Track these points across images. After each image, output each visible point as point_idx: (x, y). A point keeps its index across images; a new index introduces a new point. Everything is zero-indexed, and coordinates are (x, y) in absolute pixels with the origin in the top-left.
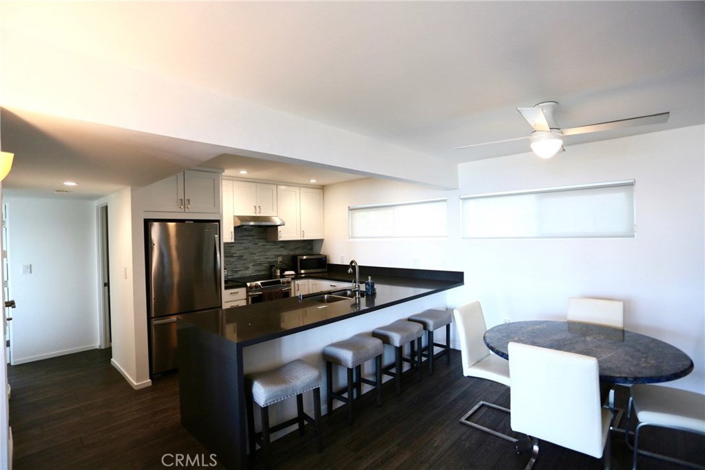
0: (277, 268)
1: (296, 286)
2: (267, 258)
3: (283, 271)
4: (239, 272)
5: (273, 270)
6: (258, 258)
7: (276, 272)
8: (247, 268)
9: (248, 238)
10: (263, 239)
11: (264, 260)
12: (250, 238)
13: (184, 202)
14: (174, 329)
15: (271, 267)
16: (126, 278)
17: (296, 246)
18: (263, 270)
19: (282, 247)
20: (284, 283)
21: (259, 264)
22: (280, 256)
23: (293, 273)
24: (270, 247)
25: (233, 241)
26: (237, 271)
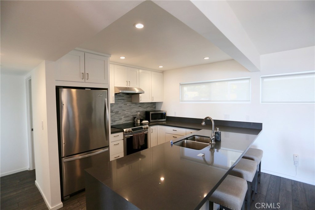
0: (138, 119)
1: (151, 130)
2: (132, 113)
3: (141, 121)
4: (116, 122)
5: (135, 120)
6: (127, 113)
7: (137, 121)
8: (121, 119)
9: (121, 101)
10: (130, 101)
11: (131, 114)
12: (122, 101)
13: (84, 76)
14: (78, 164)
15: (134, 118)
16: (43, 129)
17: (148, 106)
18: (130, 120)
19: (140, 106)
20: (145, 129)
21: (128, 117)
22: (139, 111)
23: (147, 121)
24: (134, 106)
25: (114, 103)
26: (115, 121)
